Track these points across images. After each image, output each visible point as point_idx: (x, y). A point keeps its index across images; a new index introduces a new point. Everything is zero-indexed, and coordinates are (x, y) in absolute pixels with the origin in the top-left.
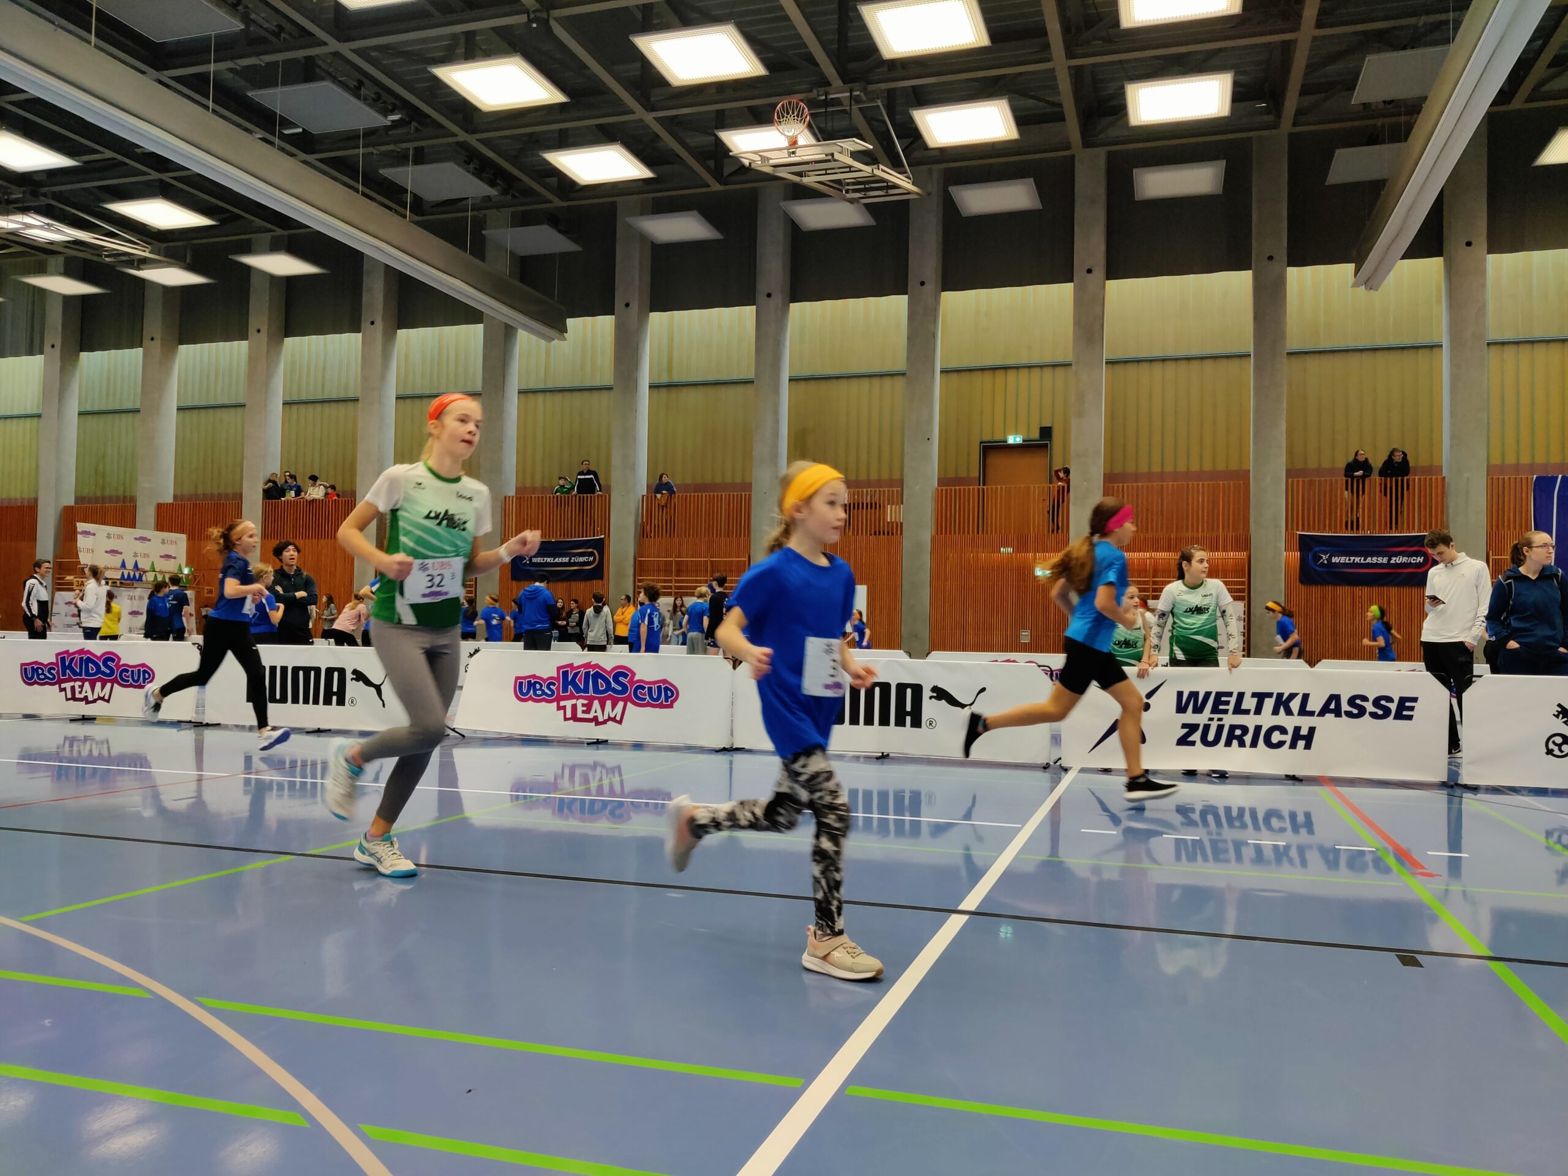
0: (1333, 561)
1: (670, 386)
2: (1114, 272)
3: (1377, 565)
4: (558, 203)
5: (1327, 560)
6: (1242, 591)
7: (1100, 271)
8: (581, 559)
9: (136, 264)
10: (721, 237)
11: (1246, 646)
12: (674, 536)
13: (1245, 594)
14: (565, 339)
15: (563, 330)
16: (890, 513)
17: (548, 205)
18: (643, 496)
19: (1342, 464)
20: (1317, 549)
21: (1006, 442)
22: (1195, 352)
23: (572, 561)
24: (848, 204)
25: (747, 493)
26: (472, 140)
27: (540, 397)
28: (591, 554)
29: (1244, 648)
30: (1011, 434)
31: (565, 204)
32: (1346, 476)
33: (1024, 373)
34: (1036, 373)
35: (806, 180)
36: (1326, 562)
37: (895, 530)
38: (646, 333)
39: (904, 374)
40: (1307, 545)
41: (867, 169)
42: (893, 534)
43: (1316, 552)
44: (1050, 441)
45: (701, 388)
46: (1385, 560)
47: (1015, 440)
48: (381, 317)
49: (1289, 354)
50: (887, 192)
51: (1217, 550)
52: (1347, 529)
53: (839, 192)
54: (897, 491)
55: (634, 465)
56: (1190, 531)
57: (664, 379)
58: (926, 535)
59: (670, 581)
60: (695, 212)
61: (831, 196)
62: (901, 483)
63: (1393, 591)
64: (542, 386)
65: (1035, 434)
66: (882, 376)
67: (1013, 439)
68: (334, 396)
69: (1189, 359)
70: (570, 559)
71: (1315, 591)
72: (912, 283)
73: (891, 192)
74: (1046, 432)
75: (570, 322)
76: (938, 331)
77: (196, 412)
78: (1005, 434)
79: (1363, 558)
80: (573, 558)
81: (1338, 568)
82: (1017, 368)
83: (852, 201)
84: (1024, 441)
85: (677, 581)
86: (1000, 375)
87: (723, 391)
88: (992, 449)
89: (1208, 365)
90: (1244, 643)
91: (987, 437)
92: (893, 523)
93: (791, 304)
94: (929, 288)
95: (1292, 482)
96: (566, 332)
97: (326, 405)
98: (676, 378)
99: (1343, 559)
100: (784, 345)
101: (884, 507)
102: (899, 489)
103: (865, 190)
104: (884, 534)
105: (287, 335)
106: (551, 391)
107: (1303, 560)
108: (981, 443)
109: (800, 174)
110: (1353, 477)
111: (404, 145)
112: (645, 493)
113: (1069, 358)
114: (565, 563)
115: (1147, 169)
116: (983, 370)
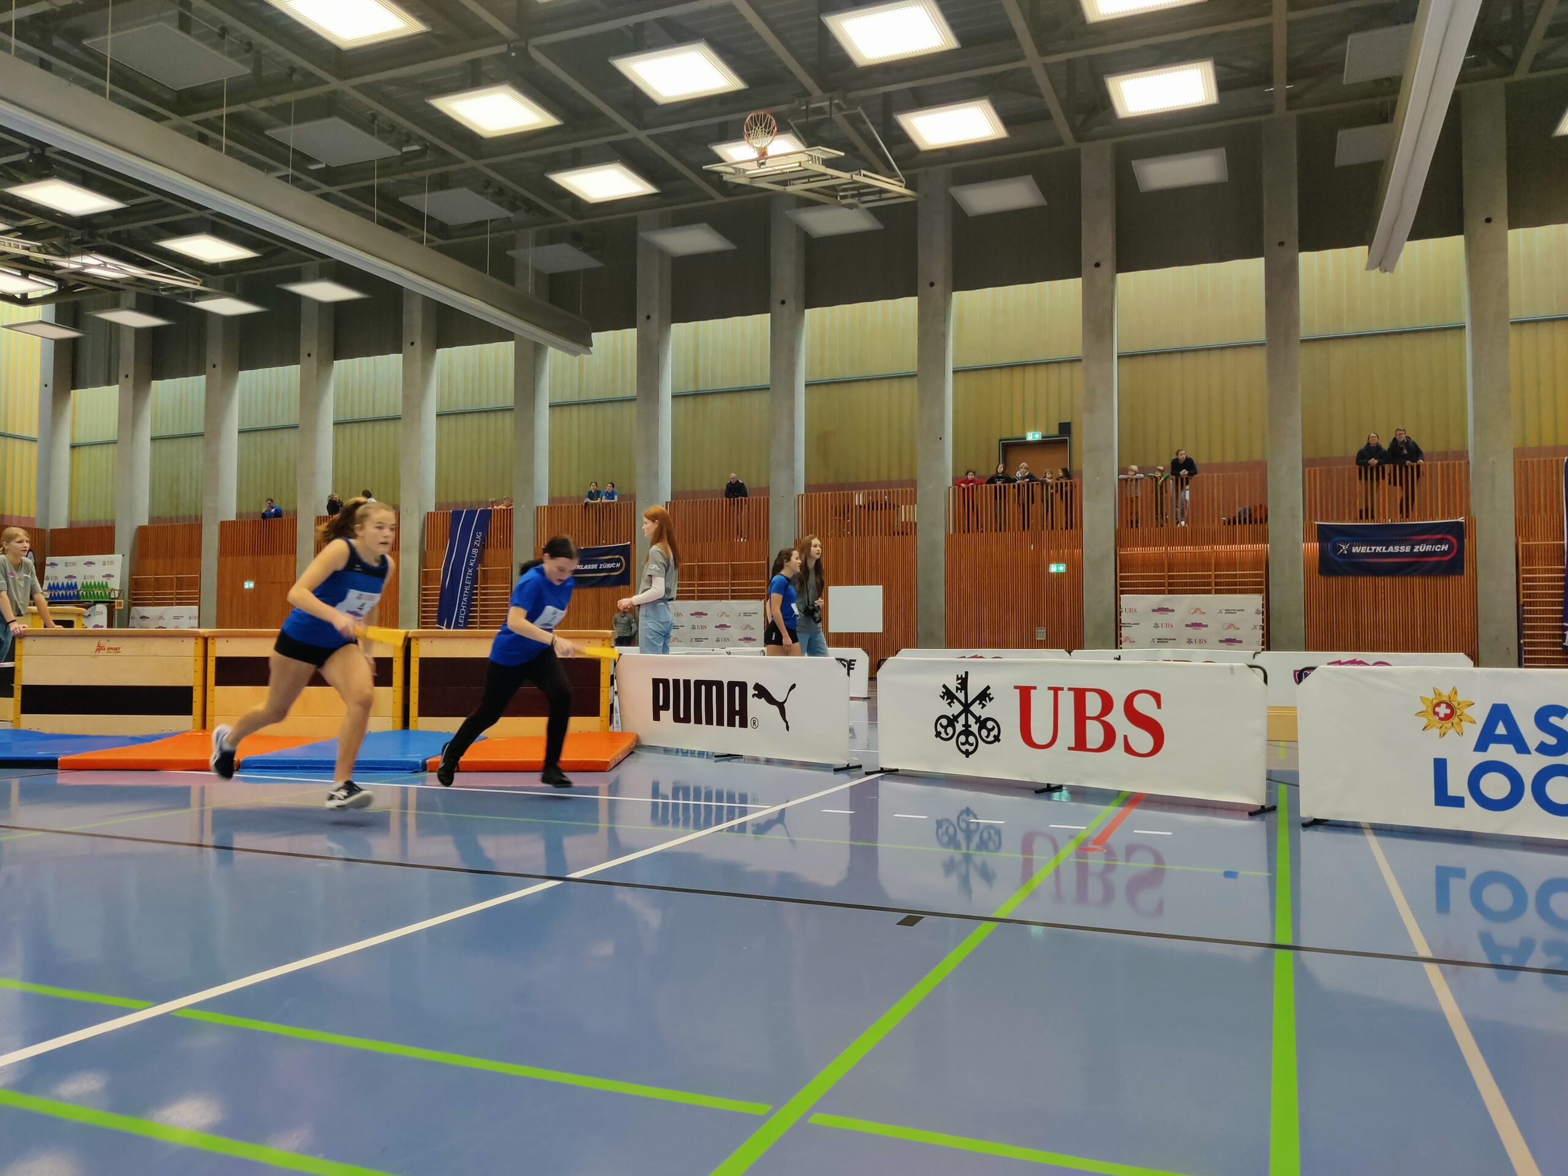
0: (1354, 551)
1: (696, 395)
2: (1125, 264)
3: (1399, 554)
4: (571, 222)
5: (1347, 550)
6: (1260, 583)
7: (1108, 265)
8: (609, 566)
9: (191, 297)
10: (736, 248)
11: (1265, 639)
12: (697, 541)
13: (1264, 587)
14: (590, 353)
15: (588, 344)
16: (905, 513)
17: (562, 225)
18: (667, 503)
19: (1354, 452)
20: (1336, 539)
21: (1025, 439)
22: (1214, 342)
23: (600, 568)
24: (847, 210)
25: (766, 497)
26: (479, 164)
27: (575, 409)
28: (618, 560)
29: (1263, 642)
30: (1030, 431)
31: (580, 222)
32: (1358, 464)
33: (1042, 372)
34: (1054, 370)
35: (790, 189)
36: (1346, 552)
37: (909, 530)
38: (668, 344)
39: (916, 375)
40: (1325, 535)
41: (845, 176)
42: (907, 534)
43: (1336, 542)
44: (1069, 436)
45: (728, 396)
46: (1408, 549)
47: (1034, 437)
48: (420, 340)
49: (1302, 341)
50: (880, 196)
51: (1234, 543)
52: (1361, 518)
53: (834, 199)
54: (911, 491)
55: (657, 472)
56: (1206, 523)
57: (691, 388)
58: (940, 536)
59: (693, 585)
60: (705, 225)
61: (825, 204)
62: (913, 483)
63: (1417, 581)
64: (576, 399)
65: (1054, 431)
66: (900, 377)
67: (1033, 436)
68: (384, 414)
69: (1208, 349)
70: (599, 566)
71: (1335, 582)
72: (922, 284)
73: (884, 196)
74: (1065, 428)
75: (595, 336)
76: (948, 330)
77: (259, 433)
78: (1024, 433)
79: (1384, 548)
80: (601, 565)
81: (1359, 558)
82: (1036, 364)
83: (851, 206)
84: (1043, 437)
85: (699, 585)
86: (1018, 374)
87: (747, 398)
88: (1011, 447)
89: (1228, 355)
90: (1263, 637)
91: (1006, 435)
92: (907, 523)
93: (806, 310)
94: (938, 288)
95: (1309, 472)
96: (592, 346)
97: (378, 423)
98: (702, 387)
99: (1364, 549)
100: (798, 350)
101: (898, 506)
102: (913, 489)
103: (860, 195)
104: (898, 534)
105: (337, 356)
106: (584, 404)
107: (1322, 551)
108: (1000, 440)
109: (784, 183)
110: (1366, 465)
111: (418, 174)
112: (670, 500)
113: (1078, 353)
114: (594, 569)
115: (1149, 160)
116: (1001, 367)
